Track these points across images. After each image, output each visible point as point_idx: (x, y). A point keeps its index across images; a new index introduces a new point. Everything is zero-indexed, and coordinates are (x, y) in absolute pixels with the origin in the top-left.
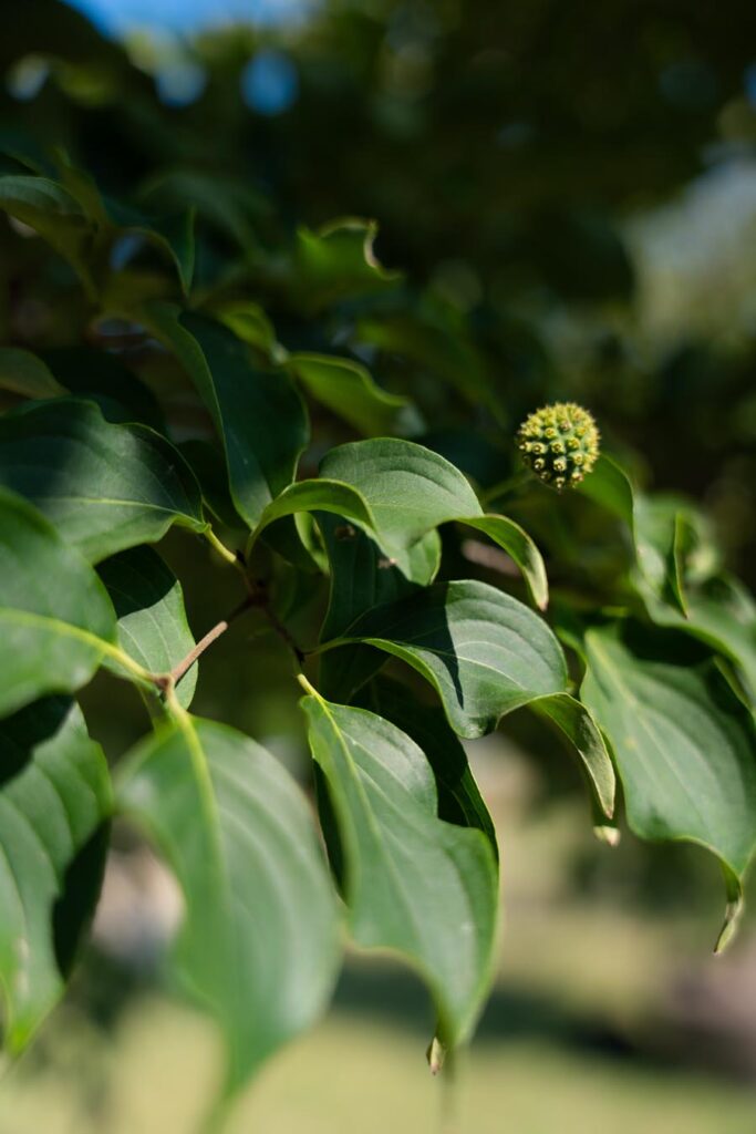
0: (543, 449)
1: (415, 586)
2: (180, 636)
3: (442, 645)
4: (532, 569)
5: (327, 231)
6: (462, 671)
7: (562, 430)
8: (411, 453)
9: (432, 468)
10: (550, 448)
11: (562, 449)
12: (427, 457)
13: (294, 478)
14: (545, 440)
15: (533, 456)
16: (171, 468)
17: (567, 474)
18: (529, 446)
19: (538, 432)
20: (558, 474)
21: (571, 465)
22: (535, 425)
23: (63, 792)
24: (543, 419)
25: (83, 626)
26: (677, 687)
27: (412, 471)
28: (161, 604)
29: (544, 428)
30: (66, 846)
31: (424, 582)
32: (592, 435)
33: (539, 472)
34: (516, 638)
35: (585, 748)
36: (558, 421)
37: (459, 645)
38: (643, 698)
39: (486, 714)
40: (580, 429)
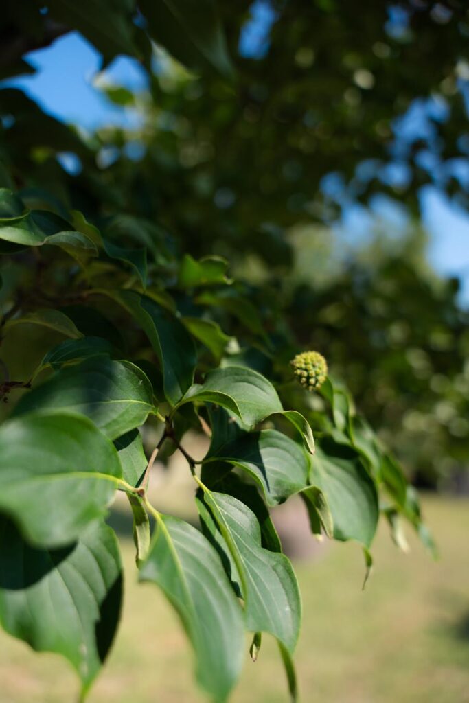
0: (305, 374)
1: (244, 432)
2: (141, 459)
3: (258, 460)
4: (307, 435)
5: (203, 260)
6: (268, 473)
7: (314, 366)
8: (249, 374)
9: (258, 382)
10: (308, 374)
11: (314, 375)
12: (257, 377)
13: (193, 382)
14: (306, 370)
15: (301, 376)
16: (141, 382)
17: (314, 385)
18: (299, 372)
19: (303, 366)
20: (311, 385)
21: (317, 381)
22: (300, 362)
23: (98, 558)
24: (305, 359)
25: (107, 473)
26: (343, 468)
27: (249, 382)
28: (132, 445)
29: (306, 364)
30: (102, 591)
31: (248, 429)
32: (325, 368)
33: (303, 384)
34: (288, 456)
35: (319, 506)
36: (312, 361)
37: (265, 460)
38: (329, 473)
39: (280, 495)
40: (321, 366)
